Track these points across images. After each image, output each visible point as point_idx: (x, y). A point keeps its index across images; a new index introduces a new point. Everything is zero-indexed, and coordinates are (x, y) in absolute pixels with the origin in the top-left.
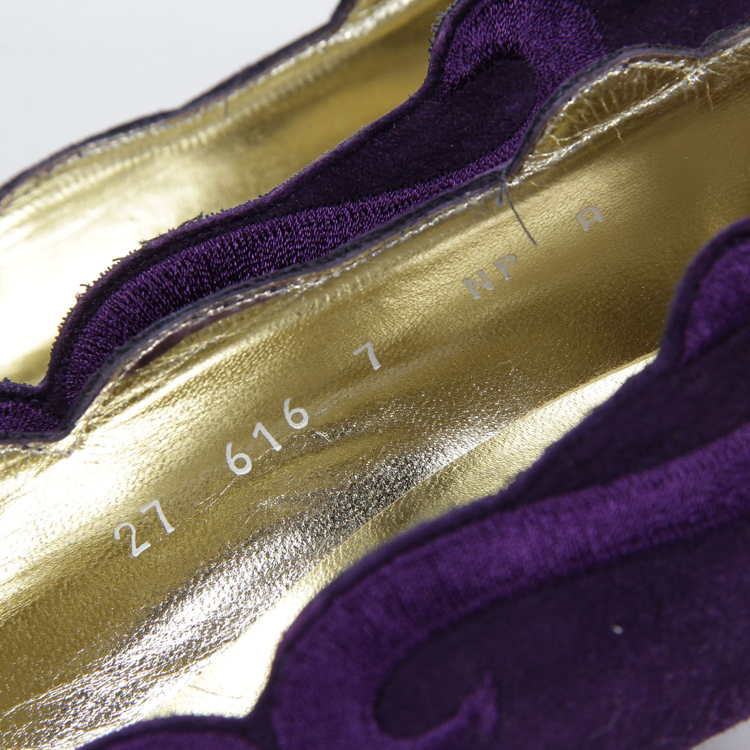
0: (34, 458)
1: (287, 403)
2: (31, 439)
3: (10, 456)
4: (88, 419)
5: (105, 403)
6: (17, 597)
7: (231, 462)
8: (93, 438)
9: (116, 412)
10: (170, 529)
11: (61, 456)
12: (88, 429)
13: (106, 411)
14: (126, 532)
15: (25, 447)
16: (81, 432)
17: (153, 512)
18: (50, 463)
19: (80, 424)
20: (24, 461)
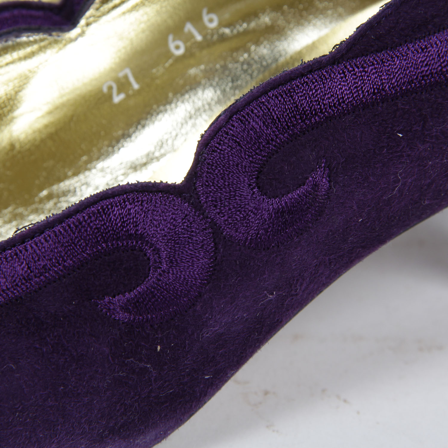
0: (56, 42)
1: (205, 11)
2: (54, 30)
3: (42, 40)
4: (87, 18)
5: (97, 9)
6: (46, 126)
7: (172, 46)
8: (90, 30)
9: (104, 14)
10: (136, 86)
11: (71, 40)
12: (88, 25)
13: (98, 14)
14: (110, 88)
15: (50, 35)
16: (83, 26)
17: (126, 77)
18: (65, 45)
19: (83, 22)
20: (50, 44)
